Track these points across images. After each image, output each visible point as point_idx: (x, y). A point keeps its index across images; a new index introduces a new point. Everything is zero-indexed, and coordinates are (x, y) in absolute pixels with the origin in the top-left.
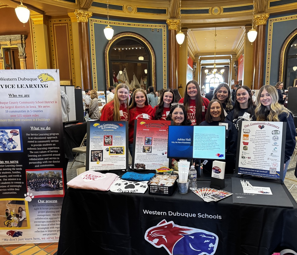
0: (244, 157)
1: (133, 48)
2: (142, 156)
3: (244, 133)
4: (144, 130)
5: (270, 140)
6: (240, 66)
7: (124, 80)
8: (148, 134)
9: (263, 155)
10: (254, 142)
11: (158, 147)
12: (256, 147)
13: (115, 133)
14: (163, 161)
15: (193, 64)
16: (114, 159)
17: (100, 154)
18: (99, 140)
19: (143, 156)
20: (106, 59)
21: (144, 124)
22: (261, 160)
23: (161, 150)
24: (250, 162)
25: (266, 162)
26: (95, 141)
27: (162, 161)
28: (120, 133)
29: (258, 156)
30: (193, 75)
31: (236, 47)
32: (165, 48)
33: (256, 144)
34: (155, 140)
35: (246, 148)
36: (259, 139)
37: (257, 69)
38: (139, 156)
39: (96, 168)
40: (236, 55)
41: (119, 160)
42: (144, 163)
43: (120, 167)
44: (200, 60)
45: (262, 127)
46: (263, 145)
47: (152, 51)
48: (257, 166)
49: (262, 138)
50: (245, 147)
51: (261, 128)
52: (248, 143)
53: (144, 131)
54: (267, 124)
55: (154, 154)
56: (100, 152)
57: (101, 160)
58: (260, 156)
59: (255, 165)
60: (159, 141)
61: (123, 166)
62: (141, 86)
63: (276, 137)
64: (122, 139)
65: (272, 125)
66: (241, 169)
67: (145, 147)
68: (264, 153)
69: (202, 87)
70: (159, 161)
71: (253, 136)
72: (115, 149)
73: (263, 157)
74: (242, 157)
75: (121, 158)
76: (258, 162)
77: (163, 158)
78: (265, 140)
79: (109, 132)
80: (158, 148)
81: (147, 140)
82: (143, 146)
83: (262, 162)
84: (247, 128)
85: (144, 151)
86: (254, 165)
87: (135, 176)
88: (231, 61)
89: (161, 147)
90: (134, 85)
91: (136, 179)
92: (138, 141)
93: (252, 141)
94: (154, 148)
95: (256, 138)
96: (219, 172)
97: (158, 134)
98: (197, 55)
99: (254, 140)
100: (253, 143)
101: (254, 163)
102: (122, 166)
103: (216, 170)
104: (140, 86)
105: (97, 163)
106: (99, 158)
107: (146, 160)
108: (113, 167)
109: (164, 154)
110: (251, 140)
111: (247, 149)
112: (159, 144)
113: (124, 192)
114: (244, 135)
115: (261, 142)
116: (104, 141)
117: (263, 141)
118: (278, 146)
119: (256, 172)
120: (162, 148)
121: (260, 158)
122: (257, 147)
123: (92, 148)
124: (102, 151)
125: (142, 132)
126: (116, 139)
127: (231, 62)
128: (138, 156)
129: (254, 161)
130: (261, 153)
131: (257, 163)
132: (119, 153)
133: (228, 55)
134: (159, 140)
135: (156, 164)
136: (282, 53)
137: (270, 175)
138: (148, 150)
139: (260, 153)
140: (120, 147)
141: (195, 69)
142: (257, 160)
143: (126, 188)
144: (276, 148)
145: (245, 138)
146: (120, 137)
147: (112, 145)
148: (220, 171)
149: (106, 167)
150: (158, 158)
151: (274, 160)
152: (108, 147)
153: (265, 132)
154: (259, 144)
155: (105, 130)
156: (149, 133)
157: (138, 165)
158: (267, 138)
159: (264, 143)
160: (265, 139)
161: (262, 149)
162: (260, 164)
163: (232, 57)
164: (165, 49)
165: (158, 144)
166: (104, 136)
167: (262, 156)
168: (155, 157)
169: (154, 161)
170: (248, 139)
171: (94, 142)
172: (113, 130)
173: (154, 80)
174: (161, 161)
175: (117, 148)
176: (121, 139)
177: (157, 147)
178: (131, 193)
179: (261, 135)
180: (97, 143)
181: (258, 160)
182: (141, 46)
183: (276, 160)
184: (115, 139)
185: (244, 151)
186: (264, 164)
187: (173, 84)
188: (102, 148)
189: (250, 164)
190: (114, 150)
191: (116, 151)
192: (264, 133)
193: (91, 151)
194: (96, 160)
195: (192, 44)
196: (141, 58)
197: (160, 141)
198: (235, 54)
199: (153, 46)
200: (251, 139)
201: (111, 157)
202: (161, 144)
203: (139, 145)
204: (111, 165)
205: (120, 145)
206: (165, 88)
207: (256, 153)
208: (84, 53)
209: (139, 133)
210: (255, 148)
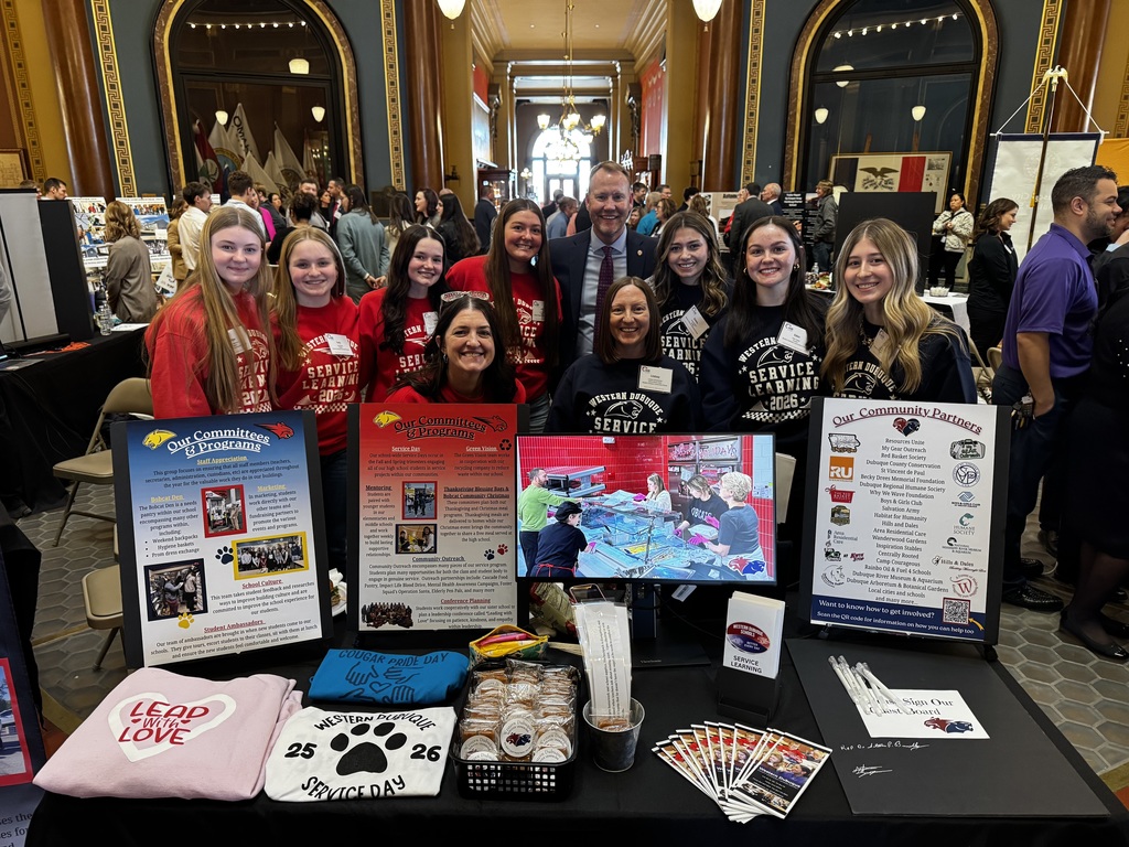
0: (838, 554)
1: (263, 25)
2: (393, 570)
3: (834, 449)
4: (395, 450)
5: (943, 483)
6: (648, 104)
7: (237, 150)
8: (417, 468)
9: (915, 545)
10: (878, 489)
11: (468, 524)
12: (885, 512)
13: (256, 471)
14: (489, 587)
15: (491, 90)
16: (260, 595)
17: (191, 578)
18: (181, 514)
19: (396, 570)
20: (160, 68)
21: (393, 424)
22: (907, 564)
23: (480, 537)
24: (860, 574)
25: (929, 573)
26: (158, 517)
27: (487, 585)
28: (278, 468)
29: (893, 551)
30: (491, 132)
31: (636, 34)
32: (389, 28)
33: (886, 497)
34: (451, 497)
35: (842, 516)
36: (898, 476)
37: (715, 118)
38: (380, 570)
39: (176, 646)
40: (634, 61)
41: (284, 598)
42: (406, 601)
43: (291, 631)
44: (512, 77)
45: (908, 427)
46: (916, 503)
47: (343, 39)
48: (892, 589)
49: (909, 472)
50: (838, 512)
51: (907, 432)
52: (852, 493)
53: (398, 455)
54: (931, 414)
55: (448, 560)
56: (190, 571)
57: (200, 607)
58: (901, 548)
59: (883, 588)
60: (467, 497)
61: (308, 625)
62: (308, 173)
63: (970, 469)
64: (293, 496)
65: (951, 419)
66: (822, 603)
67: (405, 529)
68: (920, 538)
69: (523, 175)
70: (473, 588)
71: (874, 463)
72: (261, 546)
73: (915, 553)
74: (828, 554)
75: (295, 590)
76: (893, 574)
77: (492, 575)
78: (924, 481)
79: (224, 471)
80: (467, 531)
81: (411, 494)
82: (394, 523)
83: (912, 576)
84: (844, 429)
85: (402, 547)
86: (878, 587)
87: (371, 680)
88: (615, 81)
89: (479, 524)
90: (278, 171)
91: (379, 697)
92: (371, 504)
93: (867, 485)
94: (448, 531)
95: (886, 474)
96: (760, 645)
97: (463, 465)
98: (500, 57)
99: (876, 482)
100: (872, 492)
101: (880, 580)
102: (304, 625)
103: (746, 638)
104: (302, 172)
105: (180, 625)
106: (189, 599)
107: (414, 588)
108: (262, 632)
109: (496, 554)
110: (865, 481)
111: (846, 521)
112: (471, 512)
113: (336, 796)
114: (834, 462)
115: (904, 491)
116: (207, 516)
117: (915, 488)
118: (976, 506)
119: (887, 617)
120: (483, 530)
121: (901, 559)
122: (889, 513)
123: (147, 553)
124: (198, 566)
125: (385, 459)
126: (260, 500)
127: (615, 87)
128: (375, 570)
129: (877, 568)
130: (906, 537)
131: (893, 577)
132: (282, 566)
133: (608, 62)
134: (469, 493)
135: (462, 602)
136: (795, 64)
137: (945, 629)
138: (420, 543)
139: (901, 536)
140: (285, 539)
141: (498, 107)
142: (891, 565)
143: (344, 768)
144: (968, 516)
145: (837, 473)
146: (282, 488)
147: (243, 530)
148: (763, 641)
149: (226, 638)
150: (469, 575)
151: (959, 566)
152: (229, 541)
153: (921, 447)
154: (897, 498)
155: (207, 462)
156: (420, 465)
157: (376, 613)
158: (930, 474)
159: (920, 496)
160: (921, 477)
161: (910, 522)
162: (902, 582)
163: (619, 70)
164: (389, 33)
165: (463, 512)
166: (204, 491)
167: (912, 549)
168: (455, 572)
169: (450, 588)
170: (849, 476)
171: (153, 525)
172: (245, 458)
173: (355, 153)
174: (484, 587)
175: (273, 540)
176: (288, 497)
177: (460, 525)
178: (374, 798)
179: (906, 461)
180: (169, 530)
181: (896, 566)
182: (294, 15)
183: (970, 568)
184: (255, 500)
185: (835, 527)
186: (921, 584)
187: (426, 166)
188: (196, 551)
189: (861, 582)
190: (259, 556)
191: (267, 555)
192: (919, 451)
193: (147, 569)
194: (172, 610)
195: (482, 17)
196: (299, 67)
197: (472, 497)
198: (629, 58)
199: (344, 21)
200: (863, 476)
201: (245, 587)
202: (478, 512)
203: (377, 522)
204: (250, 624)
205: (285, 526)
206: (398, 181)
207: (886, 539)
208: (66, 42)
209: (374, 465)
210: (882, 516)
